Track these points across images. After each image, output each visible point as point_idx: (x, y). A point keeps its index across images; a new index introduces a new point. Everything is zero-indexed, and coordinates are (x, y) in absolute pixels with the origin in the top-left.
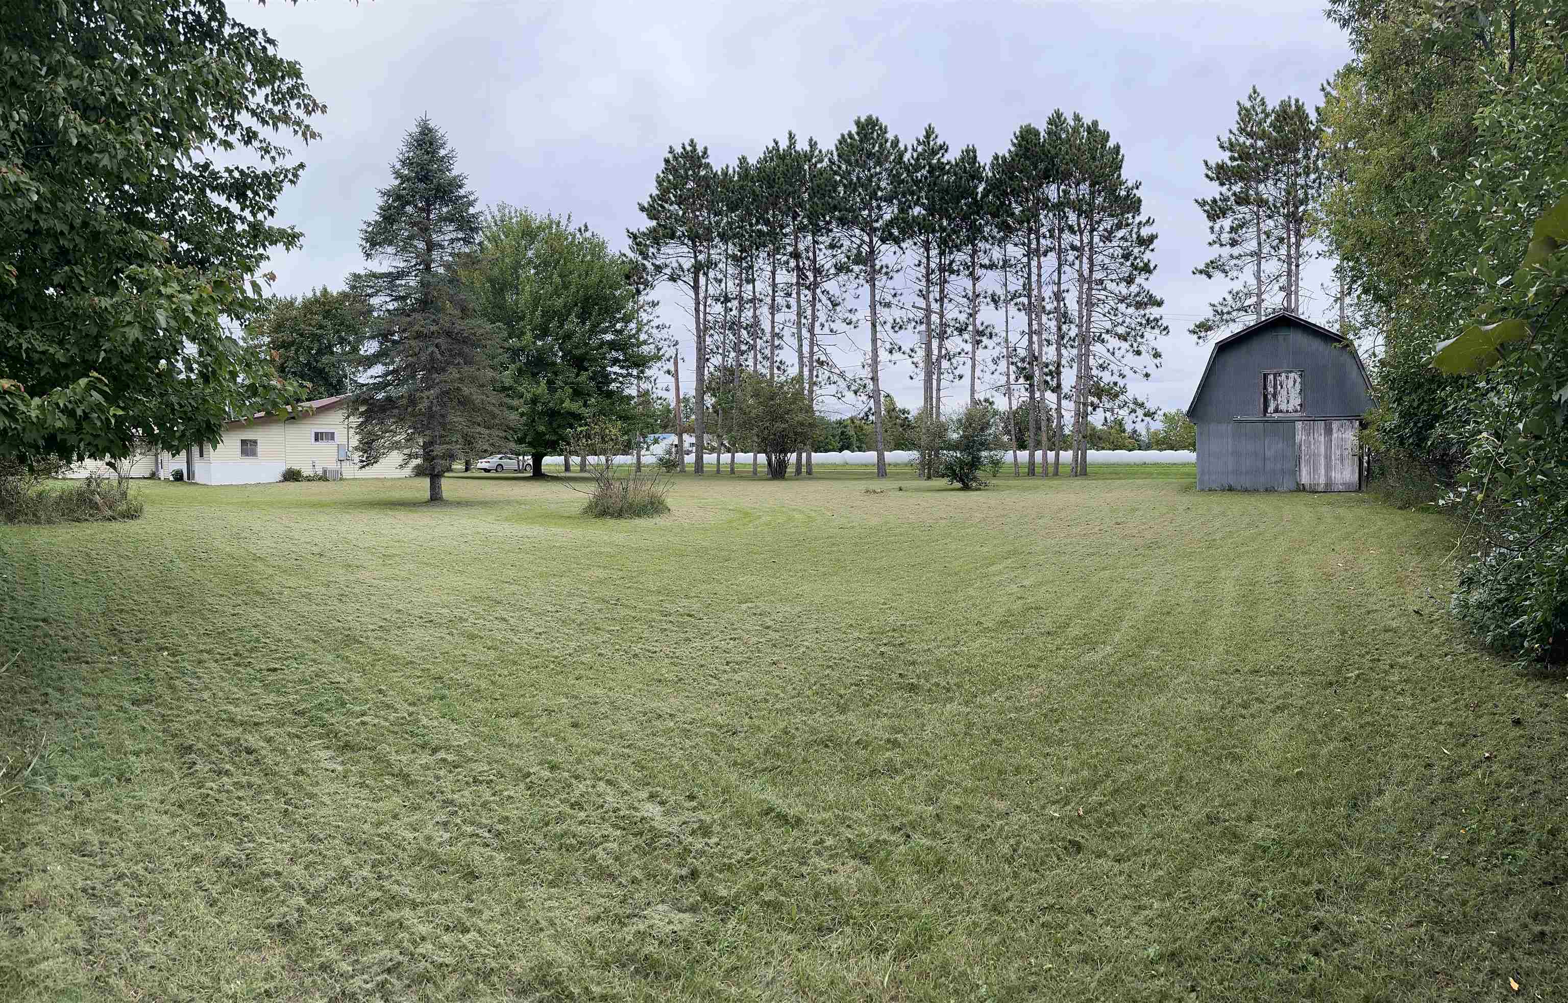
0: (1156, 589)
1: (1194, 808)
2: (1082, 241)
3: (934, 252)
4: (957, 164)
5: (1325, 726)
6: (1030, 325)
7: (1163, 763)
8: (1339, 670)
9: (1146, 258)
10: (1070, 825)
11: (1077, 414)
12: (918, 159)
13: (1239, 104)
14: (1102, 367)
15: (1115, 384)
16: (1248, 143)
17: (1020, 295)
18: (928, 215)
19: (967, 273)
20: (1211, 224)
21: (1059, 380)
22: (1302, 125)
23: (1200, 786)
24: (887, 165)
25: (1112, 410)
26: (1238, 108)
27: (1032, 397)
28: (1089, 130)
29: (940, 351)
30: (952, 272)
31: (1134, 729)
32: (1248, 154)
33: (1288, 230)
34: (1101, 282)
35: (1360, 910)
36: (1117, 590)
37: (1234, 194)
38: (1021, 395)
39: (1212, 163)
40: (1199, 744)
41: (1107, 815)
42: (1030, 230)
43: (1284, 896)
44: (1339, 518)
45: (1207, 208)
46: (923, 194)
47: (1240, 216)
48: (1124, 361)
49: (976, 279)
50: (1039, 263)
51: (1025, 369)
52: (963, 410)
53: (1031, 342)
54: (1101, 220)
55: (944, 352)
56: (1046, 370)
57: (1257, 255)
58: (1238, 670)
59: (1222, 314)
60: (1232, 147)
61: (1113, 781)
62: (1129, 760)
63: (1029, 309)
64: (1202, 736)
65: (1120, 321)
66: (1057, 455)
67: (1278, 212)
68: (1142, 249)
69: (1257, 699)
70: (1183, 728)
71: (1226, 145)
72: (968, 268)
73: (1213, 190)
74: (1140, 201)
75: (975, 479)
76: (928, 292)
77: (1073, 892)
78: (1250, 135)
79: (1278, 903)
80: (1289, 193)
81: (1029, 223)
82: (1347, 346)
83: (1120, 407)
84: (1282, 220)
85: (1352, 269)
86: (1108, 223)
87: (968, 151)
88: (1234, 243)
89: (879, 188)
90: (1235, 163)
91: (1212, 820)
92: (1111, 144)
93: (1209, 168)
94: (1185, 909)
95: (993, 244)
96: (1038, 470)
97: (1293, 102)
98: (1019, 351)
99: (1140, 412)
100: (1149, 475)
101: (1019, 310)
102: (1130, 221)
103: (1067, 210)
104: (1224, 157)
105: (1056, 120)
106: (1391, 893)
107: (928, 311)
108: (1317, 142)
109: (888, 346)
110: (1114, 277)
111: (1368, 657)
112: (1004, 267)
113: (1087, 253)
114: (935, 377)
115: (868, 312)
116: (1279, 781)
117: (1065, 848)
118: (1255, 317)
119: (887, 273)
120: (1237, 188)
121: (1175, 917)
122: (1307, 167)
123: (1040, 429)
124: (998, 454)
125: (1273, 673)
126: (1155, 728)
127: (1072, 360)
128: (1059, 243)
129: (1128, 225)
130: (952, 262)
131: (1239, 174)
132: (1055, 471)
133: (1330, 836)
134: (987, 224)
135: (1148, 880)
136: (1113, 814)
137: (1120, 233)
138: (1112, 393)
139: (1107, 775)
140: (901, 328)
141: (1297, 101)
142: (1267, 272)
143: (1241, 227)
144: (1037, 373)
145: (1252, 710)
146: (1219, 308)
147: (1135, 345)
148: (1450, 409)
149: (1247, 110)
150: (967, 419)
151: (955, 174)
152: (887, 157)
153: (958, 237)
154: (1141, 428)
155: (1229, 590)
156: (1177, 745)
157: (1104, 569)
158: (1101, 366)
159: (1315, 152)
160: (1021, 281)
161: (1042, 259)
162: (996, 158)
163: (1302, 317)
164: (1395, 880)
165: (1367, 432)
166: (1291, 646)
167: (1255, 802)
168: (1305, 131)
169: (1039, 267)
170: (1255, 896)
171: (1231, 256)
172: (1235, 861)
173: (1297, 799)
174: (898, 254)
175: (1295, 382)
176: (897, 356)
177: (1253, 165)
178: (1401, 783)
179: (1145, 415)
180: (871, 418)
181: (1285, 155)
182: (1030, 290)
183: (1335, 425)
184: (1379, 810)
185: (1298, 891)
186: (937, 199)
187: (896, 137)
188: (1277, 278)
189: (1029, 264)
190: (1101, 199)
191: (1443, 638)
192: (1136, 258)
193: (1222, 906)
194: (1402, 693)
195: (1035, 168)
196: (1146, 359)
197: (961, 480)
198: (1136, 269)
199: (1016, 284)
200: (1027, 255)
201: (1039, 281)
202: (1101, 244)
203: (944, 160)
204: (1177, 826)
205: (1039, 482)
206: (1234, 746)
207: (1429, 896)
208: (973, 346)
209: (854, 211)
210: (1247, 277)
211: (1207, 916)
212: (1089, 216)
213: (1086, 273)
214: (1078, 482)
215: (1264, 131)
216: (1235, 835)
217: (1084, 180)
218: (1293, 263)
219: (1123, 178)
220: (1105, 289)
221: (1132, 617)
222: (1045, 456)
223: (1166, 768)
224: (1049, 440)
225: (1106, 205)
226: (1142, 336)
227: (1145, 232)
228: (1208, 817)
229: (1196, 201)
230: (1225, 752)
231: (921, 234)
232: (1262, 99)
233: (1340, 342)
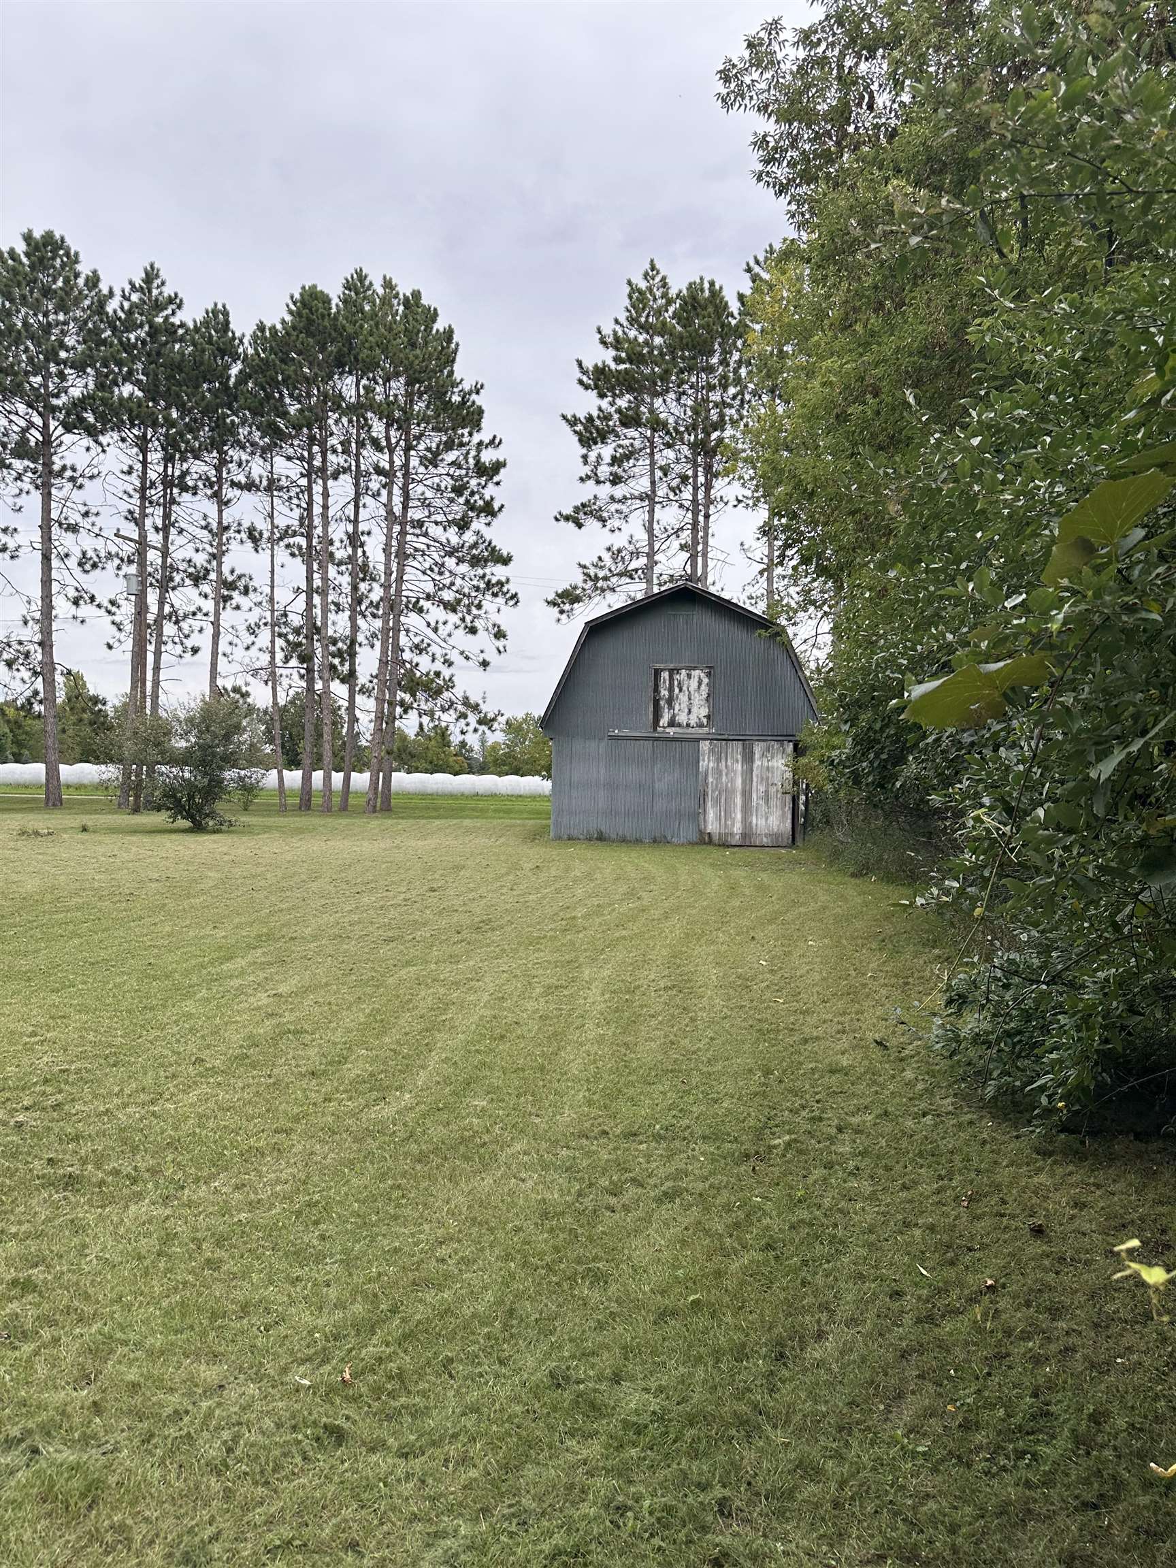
0: (486, 997)
1: (531, 1362)
2: (391, 462)
3: (155, 456)
4: (197, 330)
5: (737, 1225)
6: (309, 579)
7: (485, 1288)
8: (759, 1135)
9: (488, 493)
10: (327, 1398)
11: (379, 717)
12: (130, 313)
13: (629, 283)
14: (419, 649)
15: (438, 674)
16: (641, 339)
17: (295, 534)
18: (148, 399)
19: (209, 492)
20: (584, 451)
21: (352, 664)
22: (719, 317)
23: (542, 1324)
24: (78, 313)
25: (431, 714)
26: (628, 289)
27: (310, 688)
28: (406, 303)
29: (161, 608)
30: (184, 488)
31: (440, 1232)
32: (641, 354)
33: (695, 466)
34: (420, 524)
35: (787, 1533)
36: (426, 998)
37: (619, 411)
38: (292, 681)
39: (589, 364)
40: (541, 1255)
41: (390, 1378)
42: (312, 439)
43: (668, 1509)
44: (762, 888)
45: (579, 428)
46: (139, 366)
47: (627, 442)
48: (451, 641)
49: (223, 504)
50: (325, 488)
51: (300, 644)
52: (195, 704)
53: (310, 605)
54: (422, 435)
55: (167, 609)
56: (332, 648)
57: (650, 498)
58: (605, 1133)
59: (597, 582)
60: (617, 343)
61: (403, 1320)
62: (428, 1283)
63: (308, 555)
64: (546, 1241)
65: (447, 582)
66: (347, 780)
67: (682, 440)
68: (483, 481)
69: (633, 1180)
70: (518, 1230)
71: (610, 340)
72: (211, 487)
73: (589, 404)
74: (480, 412)
75: (212, 815)
76: (144, 515)
77: (325, 1516)
78: (644, 328)
79: (659, 1520)
80: (696, 412)
81: (310, 429)
82: (778, 634)
83: (443, 710)
84: (686, 450)
85: (786, 528)
86: (434, 440)
87: (215, 312)
88: (616, 480)
89: (62, 345)
90: (622, 367)
91: (558, 1380)
92: (440, 325)
93: (585, 372)
94: (511, 1535)
95: (253, 453)
96: (316, 801)
97: (706, 285)
98: (291, 616)
99: (472, 718)
100: (482, 813)
101: (293, 555)
102: (465, 439)
103: (369, 415)
104: (607, 357)
105: (357, 285)
106: (837, 1505)
107: (142, 544)
108: (739, 343)
109: (72, 593)
110: (439, 518)
111: (804, 1113)
112: (269, 489)
113: (400, 481)
114: (151, 648)
115: (37, 536)
116: (664, 1315)
117: (318, 1439)
118: (644, 586)
119: (72, 479)
120: (622, 403)
121: (494, 1549)
122: (724, 377)
123: (321, 735)
124: (255, 774)
125: (658, 1138)
126: (474, 1230)
127: (374, 635)
128: (358, 462)
129: (462, 445)
130: (185, 474)
131: (626, 383)
132: (343, 805)
133: (742, 1408)
134: (243, 423)
135: (453, 1487)
136: (400, 1376)
137: (451, 456)
138: (433, 687)
139: (394, 1310)
140: (94, 566)
141: (712, 284)
142: (663, 523)
143: (628, 458)
144: (319, 652)
145: (625, 1199)
146: (592, 571)
147: (468, 618)
148: (930, 740)
149: (640, 292)
150: (203, 719)
151: (194, 345)
152: (77, 301)
153: (195, 438)
154: (472, 740)
155: (595, 998)
156: (508, 1257)
157: (408, 963)
158: (417, 646)
159: (736, 356)
160: (297, 513)
161: (330, 483)
162: (261, 328)
163: (712, 590)
164: (842, 1484)
165: (803, 761)
166: (688, 1093)
167: (626, 1350)
168: (723, 326)
169: (326, 495)
170: (622, 1509)
171: (612, 498)
172: (593, 1450)
173: (690, 1347)
174: (93, 453)
175: (700, 683)
176: (86, 610)
177: (648, 371)
178: (852, 1322)
179: (480, 722)
180: (37, 708)
181: (694, 358)
182: (311, 527)
183: (758, 748)
184: (819, 1364)
185: (690, 1500)
186: (161, 377)
187: (95, 272)
188: (676, 533)
189: (309, 489)
190: (422, 405)
191: (920, 1086)
192: (472, 494)
193: (569, 1526)
194: (856, 1173)
195: (323, 349)
196: (483, 639)
197: (189, 816)
198: (472, 508)
199: (288, 517)
200: (308, 475)
201: (324, 515)
202: (422, 469)
203: (176, 320)
204: (504, 1392)
205: (315, 821)
206: (596, 1258)
207: (896, 1514)
208: (217, 604)
209: (16, 374)
210: (635, 528)
211: (546, 1547)
212: (404, 426)
213: (397, 510)
214: (375, 823)
215: (664, 324)
216: (593, 1406)
217: (397, 375)
218: (701, 510)
219: (457, 376)
220: (426, 535)
221: (447, 1043)
222: (327, 779)
223: (489, 1296)
224: (335, 755)
225: (430, 413)
226: (479, 607)
227: (488, 456)
228: (552, 1375)
229: (564, 417)
230: (580, 1269)
231: (133, 425)
232: (664, 279)
233: (767, 628)
